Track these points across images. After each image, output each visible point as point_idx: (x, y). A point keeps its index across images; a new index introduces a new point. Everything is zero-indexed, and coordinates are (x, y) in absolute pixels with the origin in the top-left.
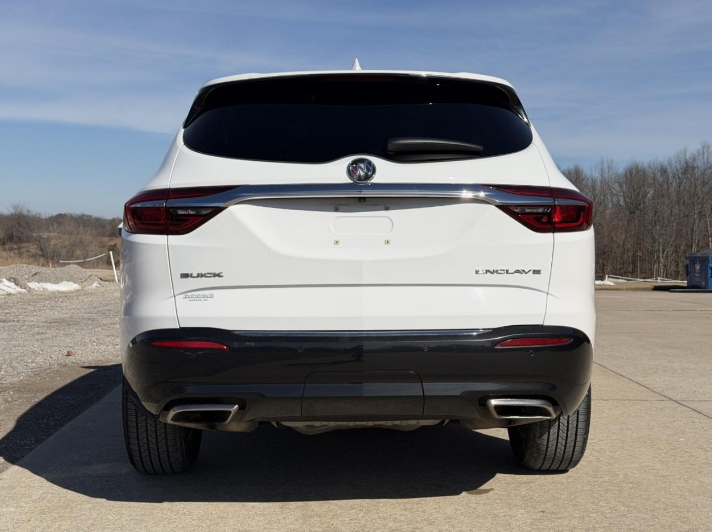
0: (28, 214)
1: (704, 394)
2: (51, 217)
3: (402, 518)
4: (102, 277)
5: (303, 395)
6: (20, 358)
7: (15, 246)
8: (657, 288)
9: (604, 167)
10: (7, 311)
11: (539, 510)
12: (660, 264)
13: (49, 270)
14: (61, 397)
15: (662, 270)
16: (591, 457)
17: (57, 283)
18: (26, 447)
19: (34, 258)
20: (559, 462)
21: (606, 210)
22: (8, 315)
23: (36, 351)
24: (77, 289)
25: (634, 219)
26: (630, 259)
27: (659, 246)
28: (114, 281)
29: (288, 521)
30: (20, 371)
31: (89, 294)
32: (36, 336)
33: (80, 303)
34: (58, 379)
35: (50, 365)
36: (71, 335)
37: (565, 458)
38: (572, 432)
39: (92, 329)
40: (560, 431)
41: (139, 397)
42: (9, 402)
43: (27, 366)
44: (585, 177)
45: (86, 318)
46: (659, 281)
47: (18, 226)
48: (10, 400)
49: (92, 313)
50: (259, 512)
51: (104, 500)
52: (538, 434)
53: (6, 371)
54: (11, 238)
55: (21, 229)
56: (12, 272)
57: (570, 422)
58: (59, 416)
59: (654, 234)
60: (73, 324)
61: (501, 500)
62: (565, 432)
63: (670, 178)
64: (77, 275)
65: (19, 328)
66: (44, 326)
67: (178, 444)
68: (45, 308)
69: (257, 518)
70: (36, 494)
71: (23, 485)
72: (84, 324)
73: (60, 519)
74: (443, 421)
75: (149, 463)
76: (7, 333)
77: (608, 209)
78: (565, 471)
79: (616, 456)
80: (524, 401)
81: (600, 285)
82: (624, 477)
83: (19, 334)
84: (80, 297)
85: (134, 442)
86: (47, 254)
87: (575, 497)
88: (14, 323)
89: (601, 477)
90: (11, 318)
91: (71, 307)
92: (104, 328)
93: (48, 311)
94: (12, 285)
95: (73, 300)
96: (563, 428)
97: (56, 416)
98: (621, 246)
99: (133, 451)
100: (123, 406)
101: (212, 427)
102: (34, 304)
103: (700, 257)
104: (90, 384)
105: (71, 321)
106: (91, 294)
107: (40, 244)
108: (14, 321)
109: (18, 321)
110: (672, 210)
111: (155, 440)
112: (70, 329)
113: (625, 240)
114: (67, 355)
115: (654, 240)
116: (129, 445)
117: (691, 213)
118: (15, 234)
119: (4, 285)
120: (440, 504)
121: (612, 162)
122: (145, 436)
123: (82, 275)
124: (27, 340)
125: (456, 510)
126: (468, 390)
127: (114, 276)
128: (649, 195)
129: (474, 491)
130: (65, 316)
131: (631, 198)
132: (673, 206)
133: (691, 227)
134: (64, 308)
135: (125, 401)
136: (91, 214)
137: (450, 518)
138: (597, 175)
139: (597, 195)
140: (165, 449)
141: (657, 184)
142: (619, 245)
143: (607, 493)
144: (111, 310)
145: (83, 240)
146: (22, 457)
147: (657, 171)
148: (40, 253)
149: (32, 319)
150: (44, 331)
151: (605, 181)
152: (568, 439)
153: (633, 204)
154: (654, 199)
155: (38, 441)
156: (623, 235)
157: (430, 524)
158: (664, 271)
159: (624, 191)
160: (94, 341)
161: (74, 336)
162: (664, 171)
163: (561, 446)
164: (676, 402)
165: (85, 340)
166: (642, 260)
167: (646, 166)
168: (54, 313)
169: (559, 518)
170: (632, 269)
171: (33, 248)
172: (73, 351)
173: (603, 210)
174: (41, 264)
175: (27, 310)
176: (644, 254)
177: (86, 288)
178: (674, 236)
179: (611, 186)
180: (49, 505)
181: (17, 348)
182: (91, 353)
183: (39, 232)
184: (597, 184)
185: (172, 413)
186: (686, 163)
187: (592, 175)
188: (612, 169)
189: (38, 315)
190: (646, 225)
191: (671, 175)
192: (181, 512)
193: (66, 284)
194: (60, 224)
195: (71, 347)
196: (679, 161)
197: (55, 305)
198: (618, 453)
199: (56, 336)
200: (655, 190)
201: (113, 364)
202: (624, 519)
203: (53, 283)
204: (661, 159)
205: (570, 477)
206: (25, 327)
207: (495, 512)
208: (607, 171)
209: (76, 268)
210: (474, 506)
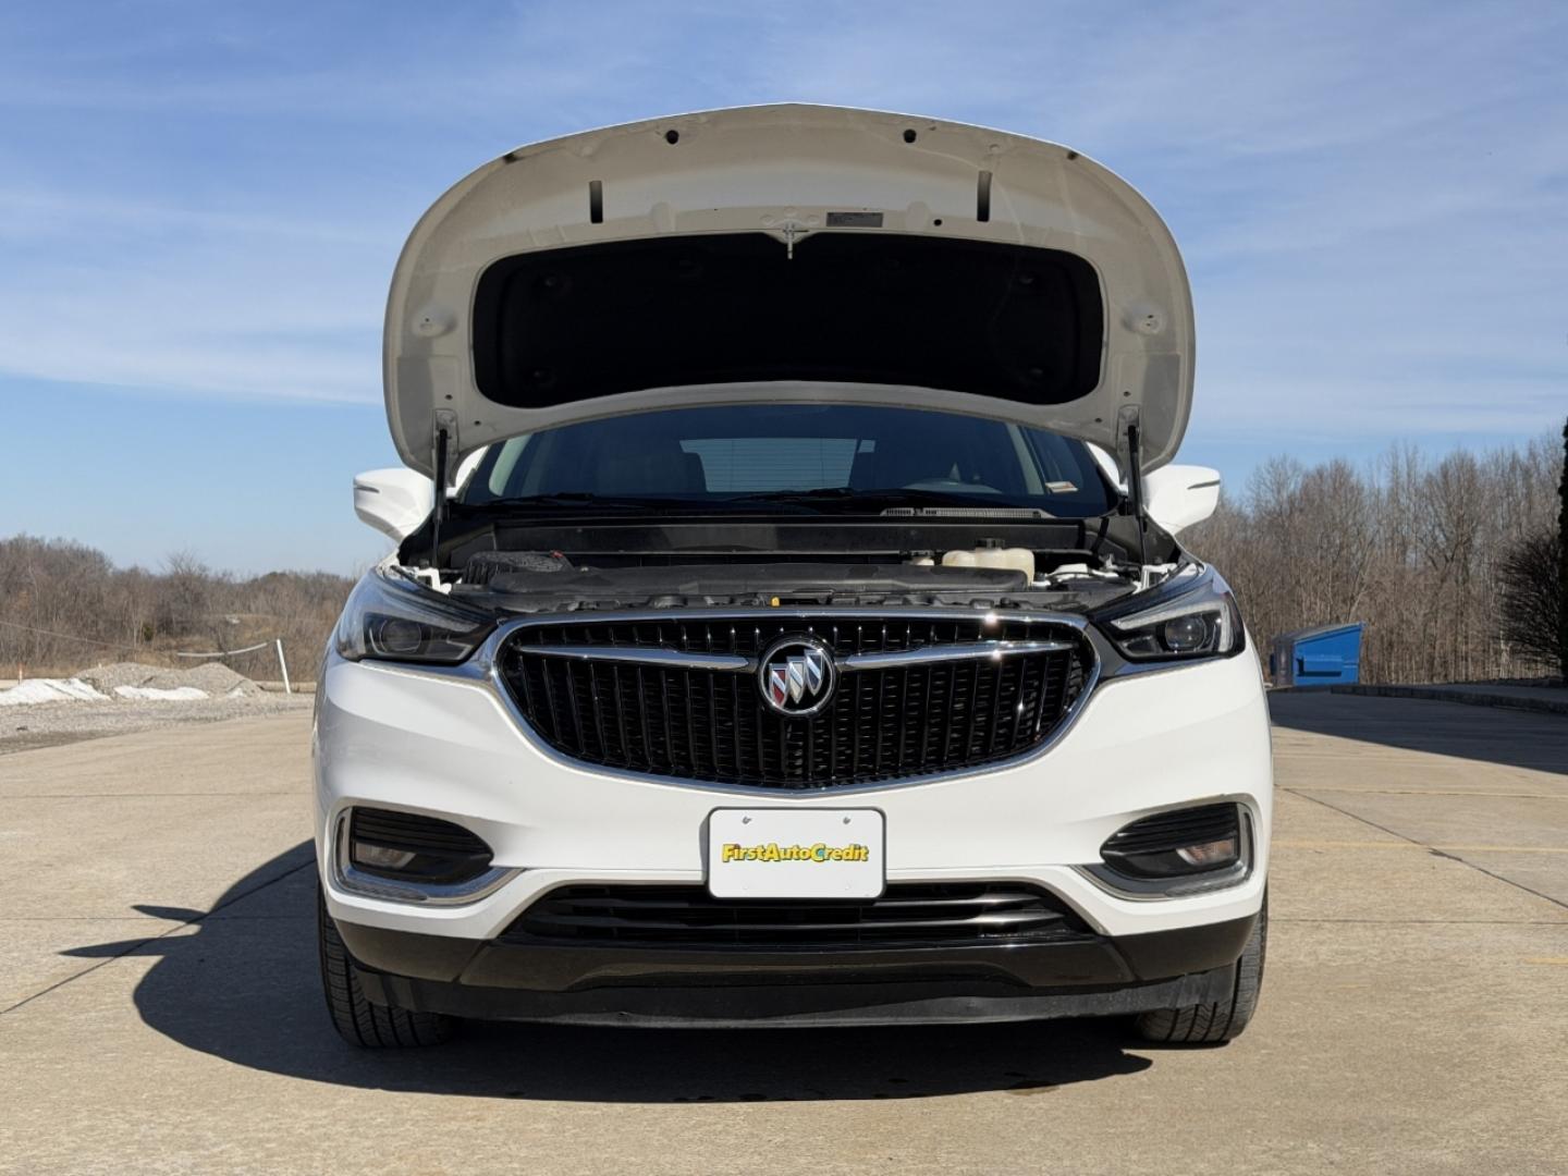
0: (201, 575)
2: (255, 580)
7: (174, 642)
9: (1400, 462)
13: (172, 672)
24: (199, 699)
44: (1358, 484)
54: (166, 626)
56: (111, 676)
64: (219, 681)
94: (89, 688)
118: (174, 617)
119: (74, 688)
121: (1416, 450)
123: (224, 681)
138: (1382, 482)
183: (221, 612)
187: (1371, 482)
188: (1416, 466)
194: (271, 593)
203: (164, 689)
208: (1405, 472)
209: (218, 669)
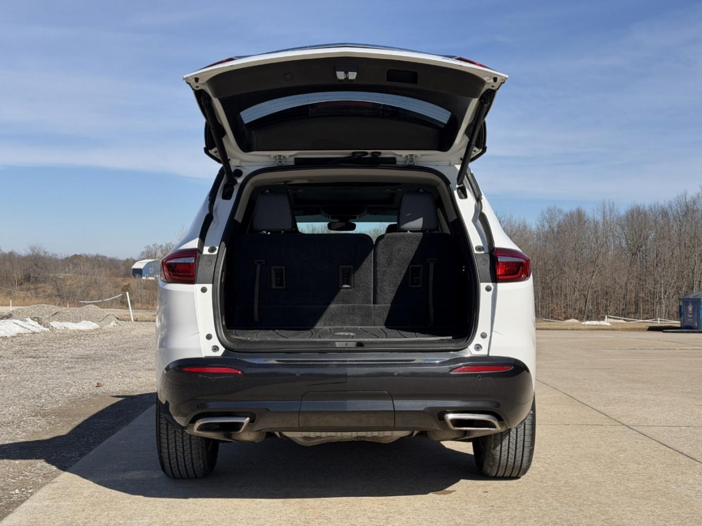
0: (44, 255)
1: (654, 421)
2: (67, 258)
3: (379, 510)
4: (117, 317)
5: (300, 409)
6: (56, 389)
7: (32, 287)
8: (652, 329)
9: (606, 209)
10: (35, 348)
11: (490, 505)
12: (662, 305)
13: (67, 310)
14: (96, 421)
15: (664, 311)
16: (541, 468)
17: (76, 322)
18: (73, 459)
19: (50, 298)
20: (511, 470)
21: (608, 252)
22: (37, 352)
23: (69, 383)
24: (96, 328)
25: (636, 260)
26: (633, 300)
27: (661, 287)
28: (129, 320)
29: (288, 512)
30: (57, 399)
31: (108, 332)
32: (67, 370)
33: (101, 341)
34: (92, 406)
35: (83, 394)
36: (98, 369)
37: (515, 466)
38: (520, 444)
39: (116, 364)
40: (511, 444)
41: (172, 414)
42: (53, 425)
43: (63, 395)
44: (588, 219)
45: (108, 355)
46: (659, 322)
47: (36, 266)
48: (53, 422)
49: (114, 350)
50: (265, 506)
51: (142, 497)
52: (492, 446)
53: (45, 400)
54: (28, 278)
55: (38, 270)
56: (33, 311)
57: (518, 436)
58: (96, 436)
59: (656, 275)
60: (98, 360)
61: (460, 498)
62: (514, 444)
63: (671, 220)
64: (96, 315)
65: (50, 363)
66: (72, 362)
67: (201, 452)
68: (70, 345)
69: (264, 510)
70: (86, 493)
71: (75, 486)
72: (108, 360)
73: (108, 509)
74: (413, 433)
75: (177, 468)
76: (40, 367)
77: (610, 251)
78: (517, 477)
79: (563, 467)
80: (474, 416)
81: (597, 325)
82: (564, 482)
83: (50, 368)
84: (100, 335)
85: (165, 451)
86: (63, 294)
87: (521, 496)
88: (44, 359)
89: (546, 483)
90: (41, 354)
91: (94, 345)
92: (127, 363)
93: (72, 348)
94: (36, 324)
95: (94, 338)
96: (513, 441)
97: (94, 436)
98: (624, 287)
99: (164, 459)
100: (157, 421)
101: (229, 436)
102: (59, 342)
103: (692, 299)
104: (120, 410)
105: (95, 357)
106: (110, 333)
107: (57, 285)
108: (44, 357)
109: (47, 357)
110: (674, 252)
111: (182, 449)
112: (96, 364)
113: (628, 281)
114: (97, 387)
115: (656, 282)
116: (161, 453)
117: (692, 255)
118: (31, 274)
119: (29, 325)
120: (411, 501)
121: (614, 205)
122: (174, 446)
123: (100, 315)
124: (59, 374)
125: (423, 504)
126: (428, 406)
127: (130, 315)
128: (650, 237)
129: (440, 492)
130: (89, 352)
131: (633, 240)
132: (674, 249)
133: (692, 268)
134: (87, 345)
135: (158, 418)
136: (105, 255)
137: (418, 510)
138: (599, 218)
139: (599, 236)
140: (190, 457)
141: (658, 226)
142: (621, 287)
143: (547, 494)
144: (131, 347)
145: (98, 281)
146: (71, 466)
147: (658, 214)
148: (56, 293)
149: (60, 355)
150: (73, 366)
151: (607, 223)
152: (517, 450)
153: (634, 245)
154: (655, 241)
155: (82, 455)
156: (626, 276)
157: (401, 514)
158: (666, 312)
159: (626, 234)
160: (119, 375)
161: (100, 370)
162: (665, 214)
163: (511, 456)
164: (628, 427)
165: (111, 374)
166: (644, 301)
167: (647, 209)
168: (78, 350)
169: (505, 511)
170: (635, 310)
171: (49, 289)
172: (102, 383)
173: (606, 252)
174: (57, 304)
175: (53, 348)
176: (646, 294)
177: (105, 327)
178: (675, 278)
179: (613, 229)
180: (98, 500)
181: (52, 380)
182: (117, 384)
183: (56, 272)
184: (599, 226)
185: (198, 424)
186: (687, 206)
187: (594, 218)
188: (614, 211)
189: (65, 351)
190: (648, 266)
191: (672, 218)
192: (203, 505)
193: (85, 323)
194: (75, 265)
195: (99, 379)
196: (679, 204)
197: (78, 343)
198: (566, 465)
199: (84, 370)
200: (656, 233)
201: (138, 394)
202: (556, 512)
203: (73, 322)
204: (662, 203)
205: (520, 482)
206: (55, 362)
207: (454, 506)
208: (608, 214)
209: (94, 308)
210: (438, 502)
